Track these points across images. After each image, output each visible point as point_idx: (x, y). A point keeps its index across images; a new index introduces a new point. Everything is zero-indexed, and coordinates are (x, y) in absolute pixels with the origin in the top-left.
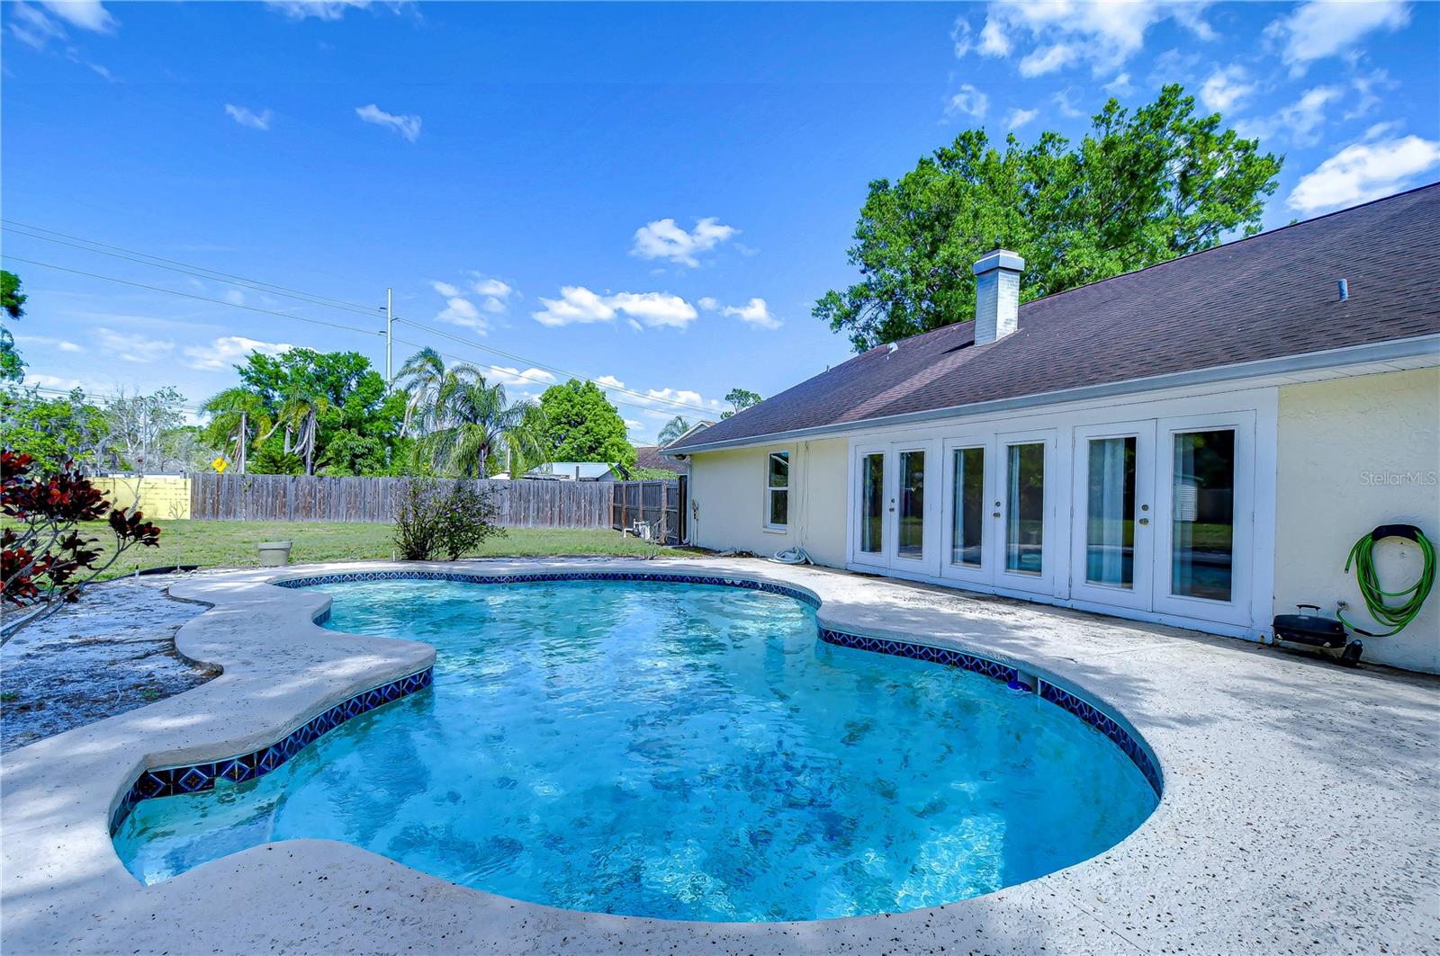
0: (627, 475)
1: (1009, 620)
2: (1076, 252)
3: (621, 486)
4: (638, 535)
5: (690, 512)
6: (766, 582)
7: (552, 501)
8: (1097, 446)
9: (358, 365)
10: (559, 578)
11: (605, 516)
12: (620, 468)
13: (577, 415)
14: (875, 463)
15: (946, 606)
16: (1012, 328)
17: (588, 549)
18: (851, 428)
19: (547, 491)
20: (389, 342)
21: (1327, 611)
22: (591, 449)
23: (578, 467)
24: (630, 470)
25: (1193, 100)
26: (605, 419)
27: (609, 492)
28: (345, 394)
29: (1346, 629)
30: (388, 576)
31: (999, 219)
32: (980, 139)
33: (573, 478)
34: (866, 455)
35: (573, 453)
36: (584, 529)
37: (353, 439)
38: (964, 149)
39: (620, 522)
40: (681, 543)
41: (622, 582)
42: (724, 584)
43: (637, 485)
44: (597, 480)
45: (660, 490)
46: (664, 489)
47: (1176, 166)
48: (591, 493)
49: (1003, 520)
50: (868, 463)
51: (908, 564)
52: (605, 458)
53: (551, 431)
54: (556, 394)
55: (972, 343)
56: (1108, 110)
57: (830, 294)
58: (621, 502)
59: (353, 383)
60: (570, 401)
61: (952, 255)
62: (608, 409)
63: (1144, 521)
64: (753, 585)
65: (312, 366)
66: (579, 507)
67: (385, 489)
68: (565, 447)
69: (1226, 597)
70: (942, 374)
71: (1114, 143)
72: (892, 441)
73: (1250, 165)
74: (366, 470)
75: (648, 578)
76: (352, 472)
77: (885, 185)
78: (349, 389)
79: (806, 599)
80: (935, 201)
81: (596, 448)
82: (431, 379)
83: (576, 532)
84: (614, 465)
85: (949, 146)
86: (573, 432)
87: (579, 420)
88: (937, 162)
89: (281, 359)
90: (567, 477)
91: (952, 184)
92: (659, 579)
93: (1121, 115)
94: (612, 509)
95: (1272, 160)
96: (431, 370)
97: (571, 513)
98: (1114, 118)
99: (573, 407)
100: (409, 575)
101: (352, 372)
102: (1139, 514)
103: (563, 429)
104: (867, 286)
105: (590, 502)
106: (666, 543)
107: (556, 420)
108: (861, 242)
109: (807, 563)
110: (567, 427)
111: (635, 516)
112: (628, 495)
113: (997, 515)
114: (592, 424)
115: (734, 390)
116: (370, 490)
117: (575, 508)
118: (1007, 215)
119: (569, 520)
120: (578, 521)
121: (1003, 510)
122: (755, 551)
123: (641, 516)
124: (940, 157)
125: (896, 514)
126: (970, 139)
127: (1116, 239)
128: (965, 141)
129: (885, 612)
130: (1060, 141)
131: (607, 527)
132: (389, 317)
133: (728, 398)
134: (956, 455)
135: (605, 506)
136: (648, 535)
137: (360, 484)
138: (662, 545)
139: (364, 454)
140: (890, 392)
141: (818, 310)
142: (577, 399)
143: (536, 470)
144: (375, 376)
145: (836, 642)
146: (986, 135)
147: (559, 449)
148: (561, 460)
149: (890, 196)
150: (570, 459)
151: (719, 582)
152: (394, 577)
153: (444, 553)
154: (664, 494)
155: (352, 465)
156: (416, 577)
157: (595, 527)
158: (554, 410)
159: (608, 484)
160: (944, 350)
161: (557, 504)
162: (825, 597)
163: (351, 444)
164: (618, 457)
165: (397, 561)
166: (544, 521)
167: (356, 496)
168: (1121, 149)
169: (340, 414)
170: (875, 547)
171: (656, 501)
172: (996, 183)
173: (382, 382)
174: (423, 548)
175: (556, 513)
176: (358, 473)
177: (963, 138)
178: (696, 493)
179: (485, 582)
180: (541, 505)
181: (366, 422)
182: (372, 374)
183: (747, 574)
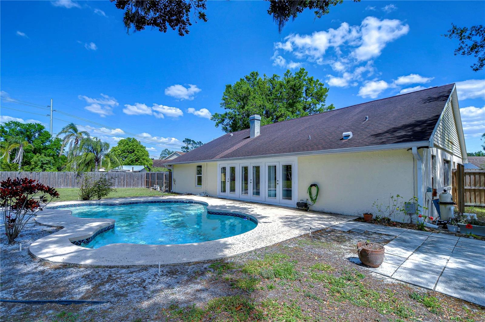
0: (150, 170)
1: (249, 207)
2: (281, 109)
3: (149, 174)
4: (156, 189)
5: (173, 182)
6: (195, 201)
7: (124, 179)
8: (269, 167)
9: (40, 129)
10: (135, 203)
11: (143, 183)
12: (148, 167)
13: (131, 149)
14: (224, 169)
15: (237, 204)
16: (259, 134)
17: (141, 195)
18: (217, 160)
19: (122, 176)
20: (51, 119)
21: (305, 201)
22: (136, 161)
23: (133, 168)
24: (150, 167)
25: (307, 72)
26: (141, 151)
27: (144, 176)
28: (33, 139)
29: (308, 204)
30: (79, 205)
31: (261, 99)
32: (257, 74)
33: (131, 171)
34: (222, 167)
35: (130, 162)
36: (136, 188)
37: (42, 157)
38: (253, 77)
39: (149, 185)
40: (170, 191)
41: (154, 203)
42: (184, 202)
43: (155, 174)
44: (140, 171)
45: (163, 176)
46: (164, 175)
47: (304, 89)
48: (138, 176)
49: (252, 184)
50: (223, 169)
51: (232, 195)
52: (141, 164)
53: (122, 155)
54: (123, 142)
55: (249, 137)
56: (287, 72)
57: (216, 114)
58: (149, 179)
59: (37, 135)
60: (128, 145)
61: (248, 109)
62: (142, 147)
63: (278, 184)
64: (192, 202)
65: (19, 128)
66: (134, 181)
67: (58, 176)
68: (127, 160)
69: (291, 199)
70: (241, 146)
71: (289, 81)
72: (228, 164)
73: (321, 90)
74: (47, 169)
75: (162, 202)
76: (42, 170)
77: (230, 86)
78: (35, 137)
79: (205, 204)
80: (244, 93)
81: (138, 161)
82: (71, 135)
83: (133, 189)
84: (146, 166)
85: (249, 75)
86: (130, 155)
87: (132, 151)
88: (245, 80)
89: (5, 125)
90: (129, 171)
91: (248, 89)
92: (165, 202)
93: (291, 74)
94: (145, 181)
95: (326, 89)
96: (72, 131)
97: (131, 183)
98: (289, 75)
99: (129, 147)
100: (86, 205)
101: (37, 131)
102: (277, 182)
103: (126, 154)
104: (226, 114)
105: (138, 179)
106: (165, 192)
107: (123, 151)
108: (224, 101)
109: (207, 196)
110: (127, 153)
111: (154, 183)
112: (152, 177)
113: (251, 183)
114: (137, 153)
115: (186, 139)
116: (52, 176)
117: (132, 181)
118: (263, 98)
119: (130, 185)
120: (133, 185)
121: (252, 181)
122: (193, 193)
123: (156, 183)
124: (246, 78)
125: (229, 183)
126: (254, 74)
127: (291, 105)
128: (253, 74)
129: (224, 207)
130: (278, 77)
131: (144, 187)
132: (51, 110)
133: (184, 141)
134: (242, 169)
135: (143, 180)
136: (159, 189)
137: (48, 174)
138: (164, 192)
139: (47, 163)
140: (228, 150)
141: (213, 118)
142: (130, 144)
143: (117, 168)
144: (47, 133)
145: (211, 214)
146: (258, 73)
147: (125, 161)
148: (125, 165)
149: (232, 90)
150: (129, 164)
151: (182, 202)
152: (81, 205)
153: (96, 198)
154: (164, 177)
155: (42, 167)
156: (88, 205)
157: (140, 187)
158: (122, 148)
159: (144, 173)
160: (243, 138)
161: (126, 180)
162: (210, 204)
163: (42, 159)
164: (146, 163)
165: (81, 200)
166: (121, 186)
167: (46, 178)
168: (291, 83)
169: (32, 146)
170: (224, 191)
171: (162, 179)
172: (261, 88)
173: (50, 135)
174: (88, 196)
175: (126, 183)
176: (44, 170)
177: (252, 73)
178: (174, 176)
179: (112, 205)
180: (120, 180)
181: (43, 149)
182: (45, 132)
183: (190, 199)
